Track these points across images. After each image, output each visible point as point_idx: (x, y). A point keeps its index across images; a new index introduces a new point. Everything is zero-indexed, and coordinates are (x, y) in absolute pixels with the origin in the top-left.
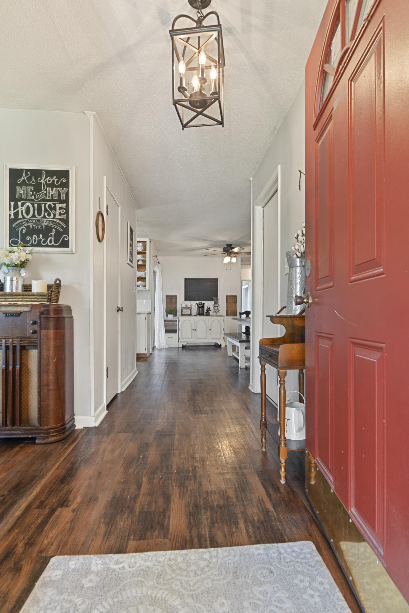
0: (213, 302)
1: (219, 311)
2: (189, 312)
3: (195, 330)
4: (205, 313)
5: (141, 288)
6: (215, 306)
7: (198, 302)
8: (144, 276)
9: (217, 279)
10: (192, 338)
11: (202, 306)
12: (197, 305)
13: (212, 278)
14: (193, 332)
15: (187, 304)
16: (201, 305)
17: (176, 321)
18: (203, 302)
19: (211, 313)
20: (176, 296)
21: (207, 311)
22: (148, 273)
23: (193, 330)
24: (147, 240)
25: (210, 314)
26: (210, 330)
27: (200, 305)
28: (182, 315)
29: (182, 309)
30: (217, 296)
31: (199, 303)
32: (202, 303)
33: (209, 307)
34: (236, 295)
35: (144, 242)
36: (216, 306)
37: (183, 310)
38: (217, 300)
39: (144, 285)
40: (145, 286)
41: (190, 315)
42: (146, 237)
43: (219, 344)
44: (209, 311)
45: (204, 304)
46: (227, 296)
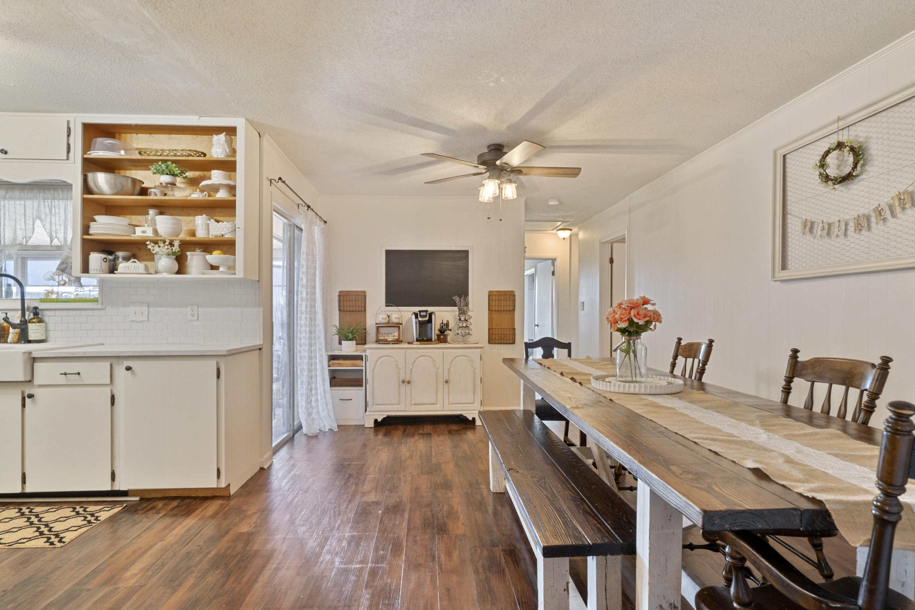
0: (456, 309)
1: (471, 333)
2: (396, 334)
3: (409, 382)
4: (434, 337)
5: (222, 272)
6: (460, 319)
7: (417, 309)
8: (228, 236)
9: (467, 252)
10: (398, 404)
11: (427, 319)
12: (414, 317)
13: (454, 248)
14: (403, 387)
15: (389, 314)
16: (425, 316)
17: (360, 358)
18: (430, 309)
19: (450, 335)
20: (363, 295)
21: (442, 331)
22: (242, 227)
23: (403, 382)
24: (239, 123)
25: (449, 338)
26: (447, 382)
27: (421, 316)
28: (378, 341)
29: (378, 328)
30: (467, 295)
31: (420, 311)
32: (426, 311)
33: (445, 322)
34: (513, 292)
35: (231, 131)
36: (463, 319)
37: (382, 330)
38: (467, 305)
39: (231, 264)
40: (232, 268)
41: (398, 341)
42: (235, 114)
43: (470, 419)
44: (447, 332)
45: (431, 315)
46: (491, 295)
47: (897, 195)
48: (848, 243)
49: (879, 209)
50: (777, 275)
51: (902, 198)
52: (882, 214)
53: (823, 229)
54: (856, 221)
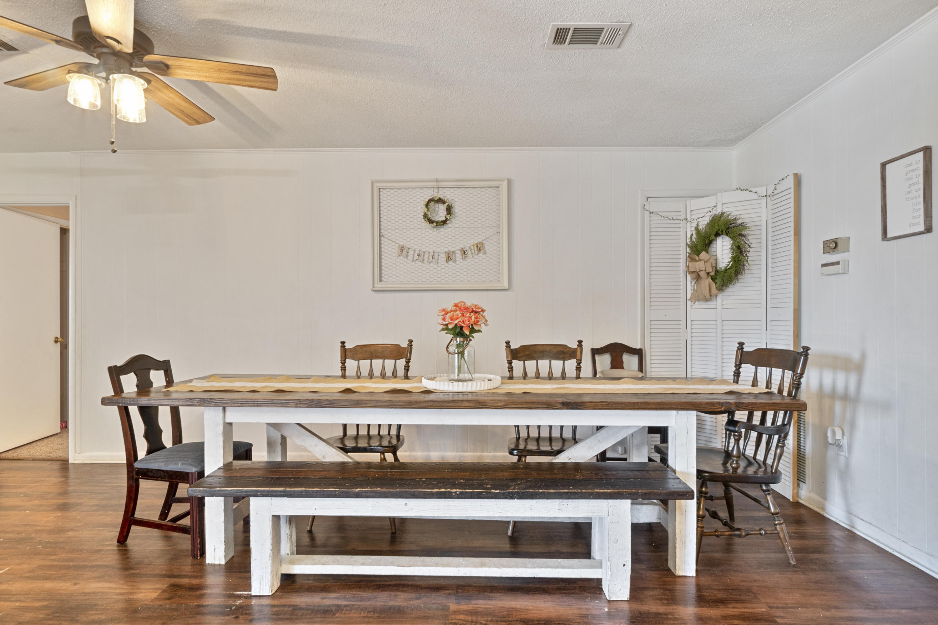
47: (476, 244)
48: (439, 268)
49: (464, 250)
50: (376, 285)
51: (479, 246)
52: (466, 253)
53: (419, 255)
54: (447, 254)
